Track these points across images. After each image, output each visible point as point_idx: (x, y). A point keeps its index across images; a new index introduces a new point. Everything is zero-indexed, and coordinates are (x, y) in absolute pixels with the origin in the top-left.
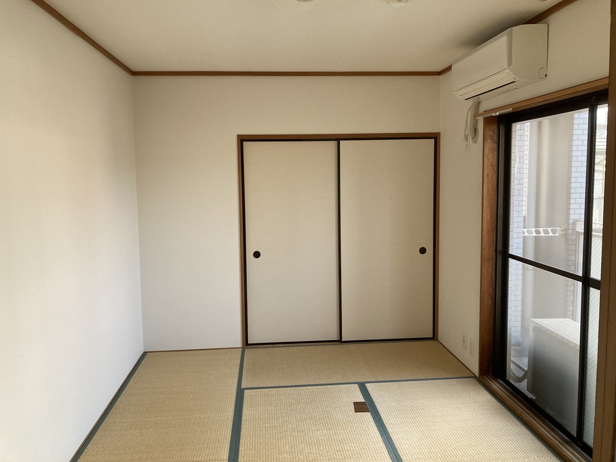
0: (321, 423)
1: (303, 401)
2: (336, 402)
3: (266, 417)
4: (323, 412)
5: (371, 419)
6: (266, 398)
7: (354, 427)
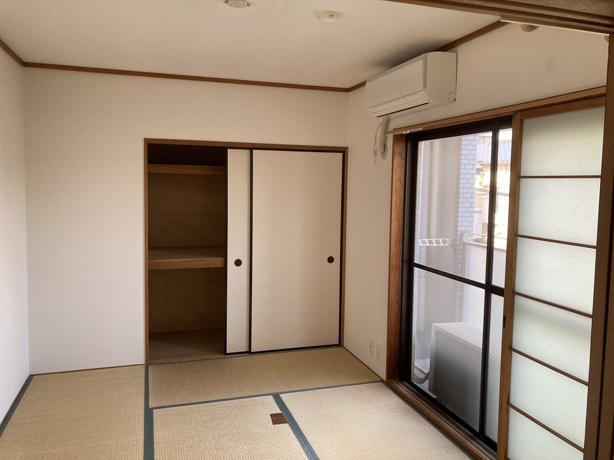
0: (240, 438)
1: (218, 417)
2: (253, 416)
3: (181, 437)
4: (241, 427)
5: (290, 430)
6: (178, 417)
7: (274, 440)
